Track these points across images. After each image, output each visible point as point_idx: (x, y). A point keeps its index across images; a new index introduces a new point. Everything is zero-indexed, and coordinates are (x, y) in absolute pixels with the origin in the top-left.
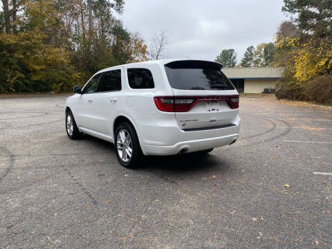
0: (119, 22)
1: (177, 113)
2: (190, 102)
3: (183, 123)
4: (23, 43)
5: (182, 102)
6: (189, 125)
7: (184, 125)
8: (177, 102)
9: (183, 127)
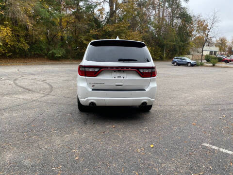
0: (184, 8)
1: (87, 77)
2: (97, 70)
3: (92, 85)
4: (115, 30)
5: (91, 70)
6: (96, 87)
7: (93, 86)
8: (87, 69)
9: (92, 88)
